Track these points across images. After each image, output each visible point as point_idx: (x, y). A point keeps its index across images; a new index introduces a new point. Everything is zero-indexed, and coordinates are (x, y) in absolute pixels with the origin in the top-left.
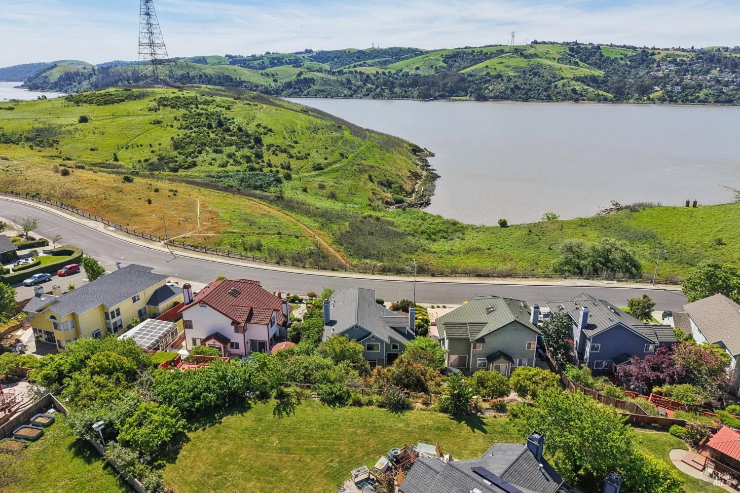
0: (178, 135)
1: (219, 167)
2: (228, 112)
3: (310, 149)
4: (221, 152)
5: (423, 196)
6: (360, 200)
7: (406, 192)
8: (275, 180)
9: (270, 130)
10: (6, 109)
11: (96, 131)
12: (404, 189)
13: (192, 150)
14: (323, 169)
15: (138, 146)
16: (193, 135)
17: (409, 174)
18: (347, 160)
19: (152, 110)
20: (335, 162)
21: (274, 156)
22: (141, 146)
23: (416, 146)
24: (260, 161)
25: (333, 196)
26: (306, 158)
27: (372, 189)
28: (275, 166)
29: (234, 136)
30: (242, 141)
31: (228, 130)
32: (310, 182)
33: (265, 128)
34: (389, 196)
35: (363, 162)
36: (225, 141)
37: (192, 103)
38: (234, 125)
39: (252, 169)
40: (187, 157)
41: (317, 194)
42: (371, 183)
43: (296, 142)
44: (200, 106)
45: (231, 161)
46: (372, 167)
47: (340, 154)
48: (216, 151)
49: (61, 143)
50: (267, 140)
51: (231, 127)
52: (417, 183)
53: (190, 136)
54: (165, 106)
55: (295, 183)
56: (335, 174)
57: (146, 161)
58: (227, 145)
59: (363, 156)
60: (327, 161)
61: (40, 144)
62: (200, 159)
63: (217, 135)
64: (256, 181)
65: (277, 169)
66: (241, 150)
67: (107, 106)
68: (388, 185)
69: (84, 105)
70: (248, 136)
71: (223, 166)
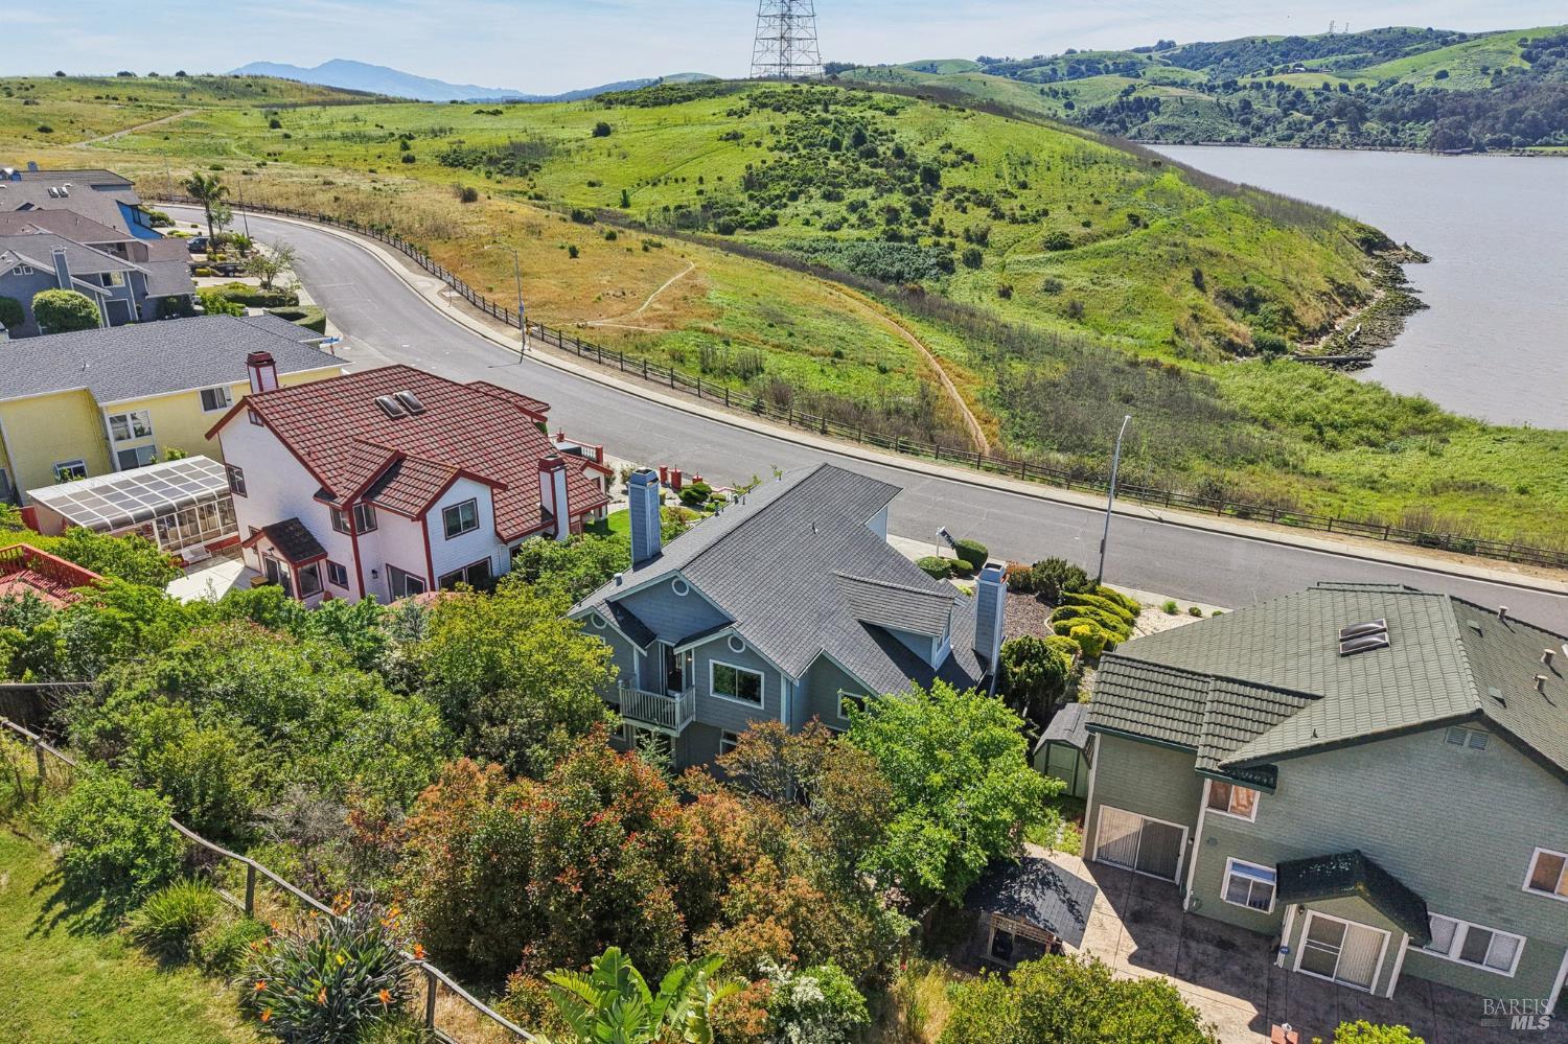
0: (764, 162)
1: (822, 229)
2: (892, 119)
3: (1054, 201)
4: (838, 198)
5: (1351, 344)
6: (1148, 329)
7: (1301, 328)
8: (938, 264)
9: (970, 158)
10: (489, 113)
11: (613, 151)
12: (1294, 319)
13: (778, 192)
14: (1071, 247)
15: (676, 181)
16: (795, 162)
17: (1326, 287)
18: (1144, 231)
19: (735, 113)
20: (1110, 235)
21: (959, 213)
22: (684, 180)
23: (1376, 233)
24: (919, 222)
25: (1075, 313)
26: (1035, 221)
27: (1193, 308)
28: (951, 233)
29: (882, 166)
30: (894, 177)
31: (872, 153)
32: (1026, 275)
33: (959, 152)
34: (1242, 329)
35: (1191, 241)
36: (855, 176)
37: (819, 101)
38: (891, 145)
39: (894, 237)
40: (762, 206)
41: (1034, 304)
42: (1196, 291)
43: (1024, 186)
44: (832, 108)
45: (853, 218)
46: (1211, 254)
47: (1130, 216)
48: (828, 197)
49: (543, 170)
50: (950, 178)
51: (881, 150)
52: (1347, 314)
53: (787, 164)
54: (764, 106)
55: (989, 276)
56: (1098, 263)
57: (680, 207)
58: (856, 184)
59: (1195, 227)
60: (1088, 230)
61: (508, 170)
62: (789, 211)
63: (843, 163)
64: (892, 265)
65: (953, 240)
66: (885, 195)
67: (657, 108)
68: (1250, 303)
69: (619, 107)
70: (913, 167)
71: (831, 228)
